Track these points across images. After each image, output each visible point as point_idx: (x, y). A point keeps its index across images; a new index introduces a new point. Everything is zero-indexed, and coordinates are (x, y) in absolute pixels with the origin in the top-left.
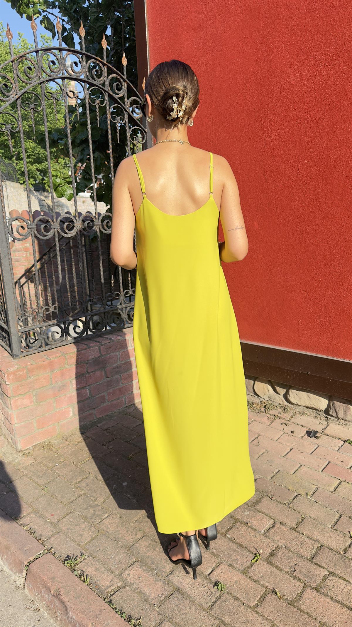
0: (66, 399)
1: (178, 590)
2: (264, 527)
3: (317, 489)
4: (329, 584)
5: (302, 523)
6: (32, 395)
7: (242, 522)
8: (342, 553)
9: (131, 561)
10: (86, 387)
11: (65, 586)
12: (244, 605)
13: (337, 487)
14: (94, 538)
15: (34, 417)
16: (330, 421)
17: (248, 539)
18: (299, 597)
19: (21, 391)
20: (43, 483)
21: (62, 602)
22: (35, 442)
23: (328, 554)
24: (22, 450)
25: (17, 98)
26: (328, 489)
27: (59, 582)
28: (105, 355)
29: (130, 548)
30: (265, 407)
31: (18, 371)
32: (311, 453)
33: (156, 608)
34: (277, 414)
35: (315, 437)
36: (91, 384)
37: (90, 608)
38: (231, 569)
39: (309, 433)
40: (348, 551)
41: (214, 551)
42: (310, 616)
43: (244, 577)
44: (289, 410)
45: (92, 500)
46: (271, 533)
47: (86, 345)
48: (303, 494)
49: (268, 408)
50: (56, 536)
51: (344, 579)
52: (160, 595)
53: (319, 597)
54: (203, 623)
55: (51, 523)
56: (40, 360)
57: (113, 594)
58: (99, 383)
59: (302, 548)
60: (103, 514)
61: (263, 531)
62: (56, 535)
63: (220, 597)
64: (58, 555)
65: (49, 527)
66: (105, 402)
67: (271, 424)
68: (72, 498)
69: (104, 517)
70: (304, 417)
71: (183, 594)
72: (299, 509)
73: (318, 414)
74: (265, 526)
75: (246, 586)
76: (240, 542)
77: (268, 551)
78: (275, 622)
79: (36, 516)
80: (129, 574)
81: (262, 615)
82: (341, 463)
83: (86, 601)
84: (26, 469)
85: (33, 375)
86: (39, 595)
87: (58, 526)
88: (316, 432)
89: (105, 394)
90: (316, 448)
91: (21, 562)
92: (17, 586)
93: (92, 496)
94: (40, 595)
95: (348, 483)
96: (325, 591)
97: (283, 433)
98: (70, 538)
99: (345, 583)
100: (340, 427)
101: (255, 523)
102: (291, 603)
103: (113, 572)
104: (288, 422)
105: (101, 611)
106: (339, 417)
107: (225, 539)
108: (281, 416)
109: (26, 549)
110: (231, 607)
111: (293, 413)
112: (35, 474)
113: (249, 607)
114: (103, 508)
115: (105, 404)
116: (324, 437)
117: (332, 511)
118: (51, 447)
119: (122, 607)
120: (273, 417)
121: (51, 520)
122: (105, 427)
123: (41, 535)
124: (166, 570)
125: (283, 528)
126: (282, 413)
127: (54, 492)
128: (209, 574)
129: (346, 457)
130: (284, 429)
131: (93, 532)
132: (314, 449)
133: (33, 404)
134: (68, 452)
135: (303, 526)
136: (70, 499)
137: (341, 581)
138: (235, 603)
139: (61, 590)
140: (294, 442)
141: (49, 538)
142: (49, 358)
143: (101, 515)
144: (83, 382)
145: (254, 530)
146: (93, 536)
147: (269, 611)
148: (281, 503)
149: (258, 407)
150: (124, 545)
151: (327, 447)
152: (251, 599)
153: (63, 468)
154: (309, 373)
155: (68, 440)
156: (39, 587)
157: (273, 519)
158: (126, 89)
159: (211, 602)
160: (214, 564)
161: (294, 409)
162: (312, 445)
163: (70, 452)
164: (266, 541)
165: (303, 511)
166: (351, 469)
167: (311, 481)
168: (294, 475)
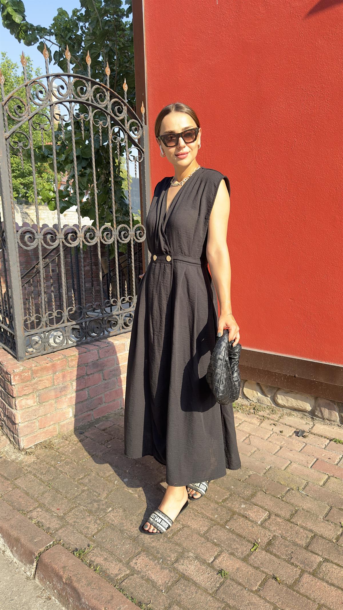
0: (67, 400)
1: (184, 577)
2: (260, 519)
3: (308, 484)
4: (324, 569)
5: (296, 514)
6: (35, 396)
7: (239, 514)
8: (334, 541)
9: (137, 551)
10: (85, 388)
11: (76, 574)
12: (247, 589)
13: (326, 482)
14: (101, 530)
15: (37, 417)
16: (316, 421)
17: (246, 530)
18: (297, 581)
19: (26, 392)
20: (47, 480)
21: (74, 589)
22: (36, 441)
23: (322, 543)
24: (25, 448)
25: (29, 119)
26: (317, 483)
27: (70, 571)
28: (103, 358)
29: (135, 539)
30: (254, 409)
31: (23, 371)
32: (299, 450)
33: (164, 593)
34: (265, 415)
35: (303, 436)
36: (90, 386)
37: (101, 594)
38: (232, 557)
39: (297, 433)
40: (340, 540)
41: (215, 541)
42: (309, 598)
43: (245, 564)
44: (277, 412)
45: (95, 495)
46: (267, 524)
47: (86, 348)
48: (295, 488)
49: (257, 410)
50: (63, 529)
51: (338, 565)
52: (167, 582)
53: (316, 581)
54: (210, 606)
55: (58, 517)
56: (44, 362)
57: (122, 582)
58: (97, 385)
59: (297, 537)
60: (107, 507)
61: (259, 523)
62: (63, 527)
63: (224, 582)
64: (68, 546)
65: (56, 521)
66: (102, 403)
67: (261, 425)
68: (76, 494)
69: (108, 511)
70: (290, 418)
71: (188, 581)
72: (292, 501)
73: (305, 415)
74: (262, 518)
75: (248, 573)
76: (239, 533)
77: (266, 540)
78: (277, 605)
79: (42, 510)
80: (137, 563)
81: (265, 598)
82: (328, 460)
83: (97, 588)
84: (29, 466)
85: (37, 377)
86: (50, 583)
87: (65, 519)
88: (304, 432)
89: (103, 395)
90: (304, 446)
91: (32, 553)
92: (28, 576)
93: (95, 492)
94: (52, 583)
95: (336, 478)
96: (321, 575)
97: (272, 432)
98: (77, 530)
99: (339, 568)
100: (326, 427)
101: (251, 515)
102: (290, 587)
103: (121, 561)
104: (276, 423)
105: (112, 596)
106: (324, 417)
107: (224, 530)
108: (270, 417)
109: (36, 541)
110: (234, 592)
111: (280, 414)
112: (39, 471)
113: (252, 591)
114: (107, 503)
115: (102, 406)
116: (311, 436)
117: (323, 504)
118: (52, 446)
119: (132, 593)
120: (262, 418)
121: (57, 514)
122: (103, 428)
123: (49, 528)
124: (171, 559)
125: (278, 519)
126: (271, 415)
127: (58, 488)
128: (212, 562)
129: (333, 455)
130: (273, 429)
131: (99, 525)
132: (302, 447)
133: (36, 404)
134: (69, 451)
135: (296, 518)
136: (74, 494)
137: (335, 566)
138: (238, 588)
139: (73, 578)
140: (283, 441)
141: (57, 531)
142: (52, 360)
143: (105, 508)
144: (82, 384)
145: (251, 521)
146: (99, 529)
147: (270, 594)
148: (275, 497)
149: (248, 409)
150: (130, 537)
151: (314, 445)
152: (253, 584)
153: (65, 466)
154: (297, 375)
155: (68, 439)
156: (50, 576)
157: (268, 511)
158: (126, 112)
159: (215, 588)
160: (216, 553)
161: (281, 410)
162: (300, 443)
163: (70, 451)
164: (263, 531)
165: (296, 504)
166: (338, 465)
167: (302, 477)
168: (285, 471)
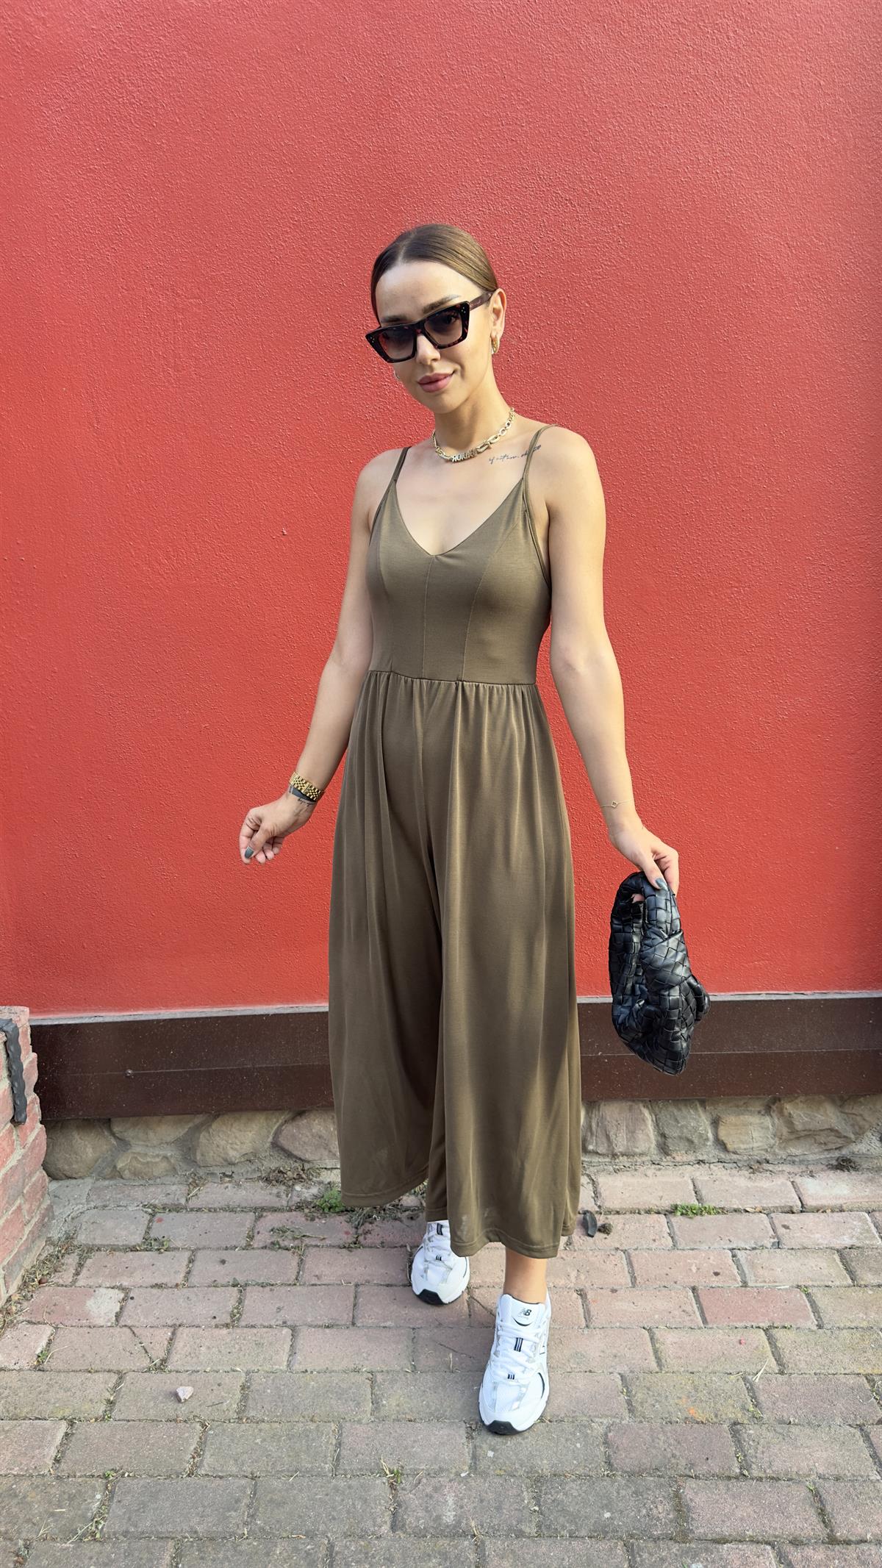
5: (829, 1509)
13: (777, 1352)
16: (592, 1169)
26: (766, 1368)
32: (630, 1281)
35: (599, 1230)
48: (739, 1415)
72: (779, 1466)
82: (715, 1278)
88: (589, 1215)
90: (624, 1262)
95: (783, 1327)
100: (628, 1179)
106: (616, 1150)
116: (612, 1220)
117: (839, 1430)
125: (809, 1551)
129: (712, 1258)
132: (626, 1268)
135: (839, 1518)
140: (571, 1269)
148: (729, 1478)
151: (645, 1247)
157: (768, 1543)
162: (610, 1257)
165: (795, 1469)
166: (750, 1284)
167: (718, 1368)
168: (665, 1369)
